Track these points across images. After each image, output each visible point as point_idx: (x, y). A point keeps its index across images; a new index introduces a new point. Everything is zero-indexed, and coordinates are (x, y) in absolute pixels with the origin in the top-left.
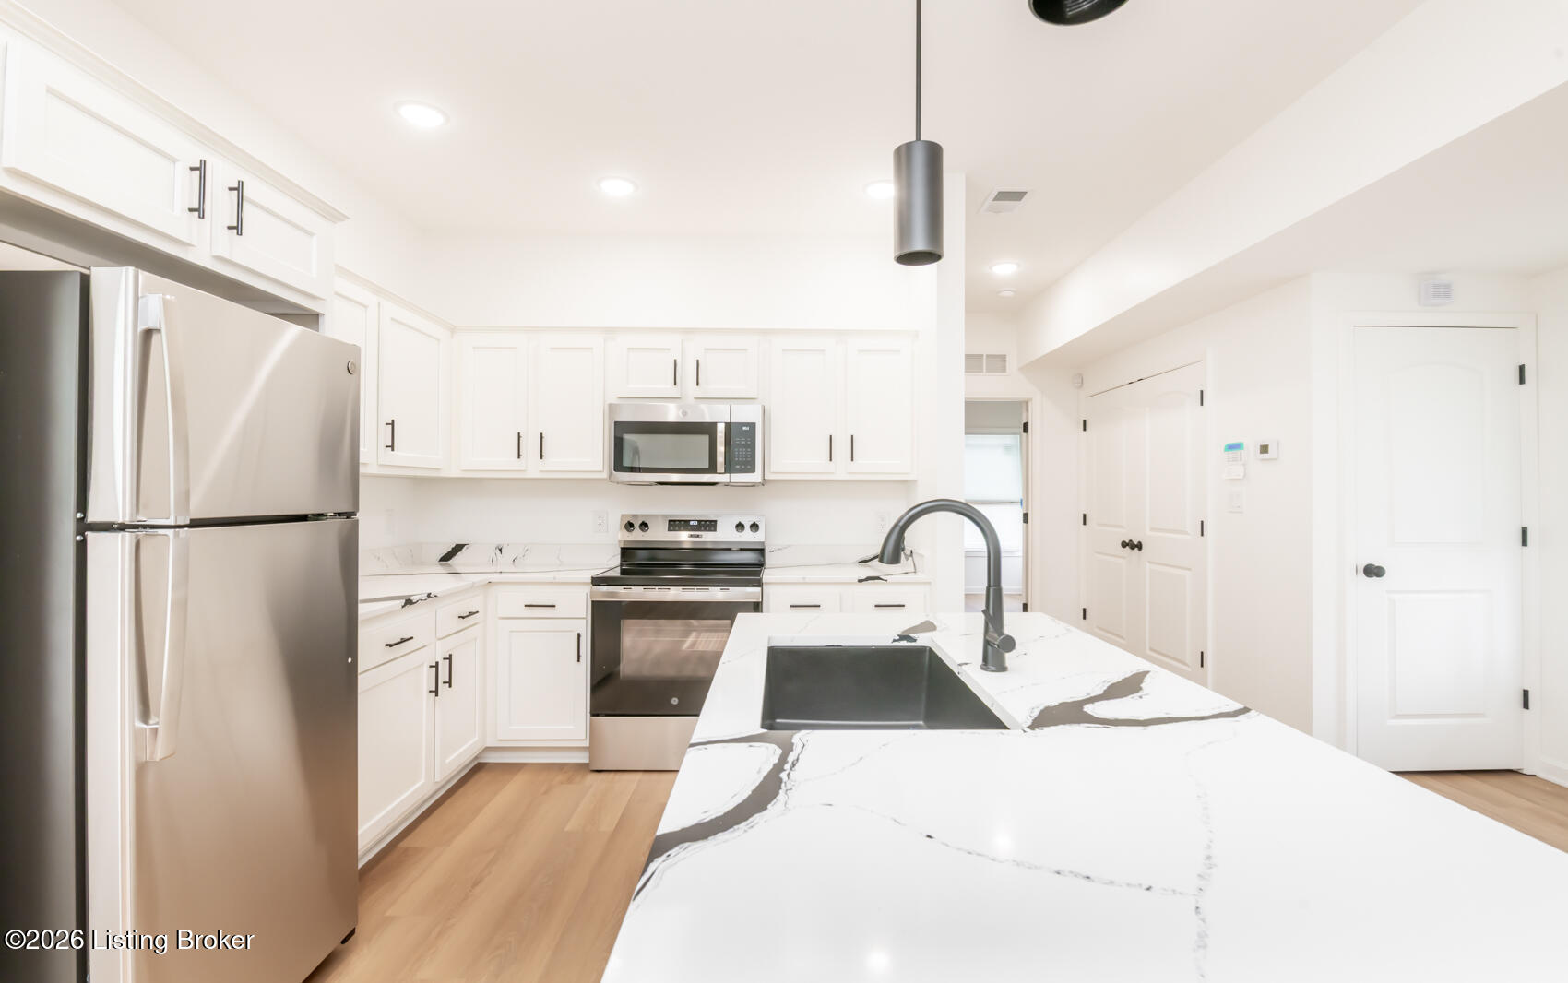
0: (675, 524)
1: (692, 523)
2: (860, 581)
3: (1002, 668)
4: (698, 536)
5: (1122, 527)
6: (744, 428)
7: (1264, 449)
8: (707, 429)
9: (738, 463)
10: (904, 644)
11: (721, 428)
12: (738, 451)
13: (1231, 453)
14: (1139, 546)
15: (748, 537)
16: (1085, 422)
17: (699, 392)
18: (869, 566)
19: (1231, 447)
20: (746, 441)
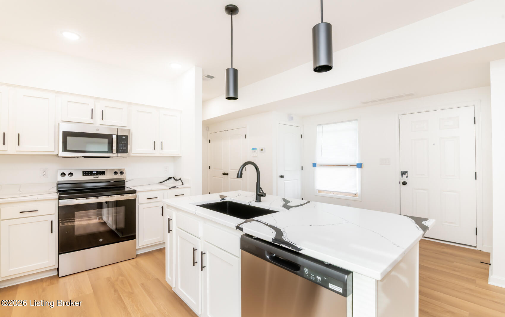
0: (85, 173)
1: (94, 172)
2: (170, 188)
3: (260, 201)
4: (97, 177)
5: (222, 169)
6: (123, 137)
7: (262, 150)
8: (109, 137)
9: (122, 150)
10: (223, 201)
11: (114, 137)
12: (121, 145)
13: (253, 150)
14: (227, 174)
15: (118, 177)
16: (210, 140)
17: (102, 122)
18: (162, 184)
19: (254, 149)
20: (124, 142)
